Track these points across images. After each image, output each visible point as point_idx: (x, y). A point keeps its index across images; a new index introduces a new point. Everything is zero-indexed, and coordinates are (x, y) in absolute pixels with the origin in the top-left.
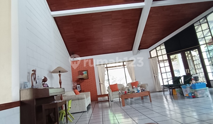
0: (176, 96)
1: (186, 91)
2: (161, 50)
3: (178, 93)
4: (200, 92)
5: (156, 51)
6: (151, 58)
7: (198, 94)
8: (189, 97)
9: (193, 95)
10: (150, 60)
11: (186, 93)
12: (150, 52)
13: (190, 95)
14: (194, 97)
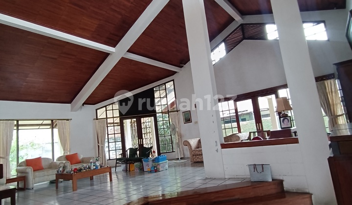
0: (133, 172)
1: (148, 165)
2: (113, 110)
3: (137, 169)
4: (162, 165)
5: (106, 110)
6: (97, 119)
7: (160, 168)
8: (151, 172)
9: (155, 168)
10: (95, 122)
11: (147, 167)
12: (97, 110)
13: (153, 169)
14: (156, 171)
